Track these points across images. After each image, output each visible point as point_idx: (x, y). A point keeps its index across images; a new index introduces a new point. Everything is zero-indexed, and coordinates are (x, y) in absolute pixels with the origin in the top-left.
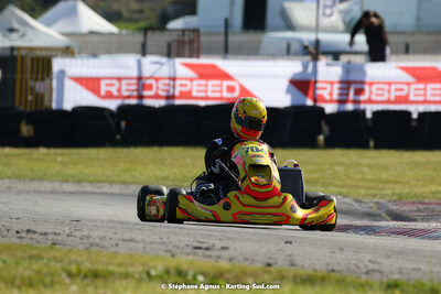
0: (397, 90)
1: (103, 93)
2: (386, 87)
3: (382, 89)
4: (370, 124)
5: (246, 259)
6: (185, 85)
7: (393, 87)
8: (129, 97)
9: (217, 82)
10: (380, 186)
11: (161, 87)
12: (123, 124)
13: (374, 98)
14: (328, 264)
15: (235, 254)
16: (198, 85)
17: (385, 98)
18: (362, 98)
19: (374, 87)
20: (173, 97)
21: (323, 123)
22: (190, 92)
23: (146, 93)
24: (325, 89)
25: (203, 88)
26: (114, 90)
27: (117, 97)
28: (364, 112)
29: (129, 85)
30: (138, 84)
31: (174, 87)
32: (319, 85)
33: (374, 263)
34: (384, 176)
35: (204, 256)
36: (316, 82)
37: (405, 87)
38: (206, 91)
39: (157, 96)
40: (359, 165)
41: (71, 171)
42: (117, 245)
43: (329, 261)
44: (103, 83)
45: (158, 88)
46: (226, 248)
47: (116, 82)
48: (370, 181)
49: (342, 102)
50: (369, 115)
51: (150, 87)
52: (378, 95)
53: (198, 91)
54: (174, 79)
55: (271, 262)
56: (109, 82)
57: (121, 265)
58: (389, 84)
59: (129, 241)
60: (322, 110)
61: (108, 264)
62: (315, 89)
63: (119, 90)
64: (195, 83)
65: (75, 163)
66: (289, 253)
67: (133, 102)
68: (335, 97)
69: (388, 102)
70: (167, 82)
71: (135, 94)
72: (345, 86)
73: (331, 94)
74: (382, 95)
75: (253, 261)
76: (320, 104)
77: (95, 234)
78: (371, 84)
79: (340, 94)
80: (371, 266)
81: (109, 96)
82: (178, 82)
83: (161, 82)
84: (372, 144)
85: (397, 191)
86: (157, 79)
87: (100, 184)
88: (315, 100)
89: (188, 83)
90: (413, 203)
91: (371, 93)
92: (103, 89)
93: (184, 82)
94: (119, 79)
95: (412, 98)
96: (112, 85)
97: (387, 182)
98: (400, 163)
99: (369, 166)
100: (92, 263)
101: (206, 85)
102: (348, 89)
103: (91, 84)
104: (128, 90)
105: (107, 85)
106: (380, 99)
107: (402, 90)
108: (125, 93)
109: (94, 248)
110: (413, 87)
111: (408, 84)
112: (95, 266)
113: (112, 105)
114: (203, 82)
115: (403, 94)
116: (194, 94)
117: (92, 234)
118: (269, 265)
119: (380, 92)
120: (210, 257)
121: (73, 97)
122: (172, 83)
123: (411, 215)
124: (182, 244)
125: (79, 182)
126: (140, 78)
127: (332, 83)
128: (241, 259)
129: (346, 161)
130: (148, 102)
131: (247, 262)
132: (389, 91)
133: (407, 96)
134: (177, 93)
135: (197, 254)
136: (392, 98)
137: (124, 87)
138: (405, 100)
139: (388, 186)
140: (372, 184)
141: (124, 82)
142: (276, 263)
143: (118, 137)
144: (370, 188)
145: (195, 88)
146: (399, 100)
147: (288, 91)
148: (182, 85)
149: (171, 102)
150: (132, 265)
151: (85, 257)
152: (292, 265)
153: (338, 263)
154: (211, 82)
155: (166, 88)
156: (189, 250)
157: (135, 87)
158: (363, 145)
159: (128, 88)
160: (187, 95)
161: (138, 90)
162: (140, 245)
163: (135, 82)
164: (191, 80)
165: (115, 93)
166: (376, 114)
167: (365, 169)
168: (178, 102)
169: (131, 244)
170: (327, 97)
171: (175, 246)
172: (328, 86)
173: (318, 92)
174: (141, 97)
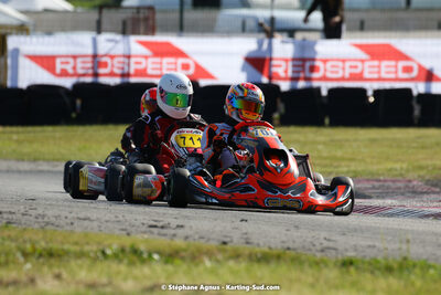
0: (351, 67)
1: (58, 71)
2: (340, 64)
3: (337, 66)
4: (325, 101)
5: (202, 238)
6: (140, 63)
7: (348, 64)
8: (84, 75)
9: (172, 60)
10: (335, 164)
11: (116, 64)
12: (78, 102)
13: (329, 75)
14: (283, 242)
15: (190, 233)
16: (154, 63)
17: (340, 75)
18: (315, 75)
19: (329, 64)
20: (128, 75)
21: (279, 101)
22: (145, 70)
23: (101, 71)
24: (280, 66)
25: (158, 66)
26: (69, 68)
27: (72, 75)
28: (318, 90)
29: (84, 62)
30: (93, 62)
31: (129, 65)
32: (274, 62)
33: (329, 240)
34: (339, 153)
35: (159, 234)
36: (271, 59)
37: (359, 64)
38: (161, 69)
39: (112, 74)
40: (315, 143)
41: (27, 149)
42: (72, 224)
43: (284, 239)
44: (58, 61)
45: (113, 66)
46: (182, 226)
47: (71, 60)
48: (325, 158)
49: (295, 79)
50: (324, 93)
51: (105, 65)
52: (332, 72)
53: (154, 69)
54: (129, 57)
55: (226, 240)
56: (64, 60)
57: (76, 243)
58: (344, 61)
59: (85, 219)
60: (278, 87)
61: (62, 243)
62: (270, 66)
63: (74, 68)
64: (150, 60)
65: (31, 142)
66: (244, 231)
67: (89, 80)
68: (290, 74)
69: (343, 79)
70: (122, 59)
71: (90, 71)
72: (300, 63)
73: (286, 72)
74: (337, 72)
75: (209, 240)
76: (275, 82)
77: (50, 213)
78: (325, 61)
79: (293, 72)
80: (326, 244)
81: (64, 73)
82: (133, 60)
83: (116, 60)
84: (327, 121)
85: (353, 168)
86: (112, 57)
87: (56, 163)
88: (270, 78)
89: (143, 60)
90: (368, 180)
91: (325, 70)
92: (59, 67)
93: (139, 60)
94: (75, 57)
95: (366, 75)
96: (67, 63)
97: (343, 159)
98: (356, 140)
99: (324, 143)
100: (47, 243)
101: (161, 63)
102: (303, 66)
103: (46, 62)
104: (83, 68)
105: (62, 63)
106: (334, 76)
107: (356, 67)
108: (80, 71)
109: (49, 227)
110: (367, 64)
111: (363, 61)
112: (50, 245)
113: (67, 83)
114: (158, 60)
115: (358, 71)
116: (150, 72)
117: (46, 212)
118: (225, 243)
119: (335, 69)
120: (165, 235)
121: (28, 75)
122: (126, 60)
123: (367, 192)
124: (138, 223)
125: (35, 160)
126: (95, 56)
127: (286, 60)
128: (197, 237)
129: (302, 138)
130: (103, 80)
131: (202, 241)
132: (343, 69)
133: (362, 73)
134: (132, 71)
135: (152, 233)
136: (347, 75)
137: (79, 65)
138: (360, 77)
139: (343, 164)
140: (328, 162)
141: (79, 60)
142: (231, 241)
143: (74, 115)
144: (325, 166)
145: (150, 66)
146: (354, 77)
147: (243, 69)
148: (137, 63)
149: (126, 80)
150: (88, 243)
151: (41, 236)
152: (247, 243)
153: (294, 242)
154: (166, 60)
155: (121, 65)
156: (144, 228)
157: (90, 65)
158: (318, 123)
159: (83, 66)
160: (142, 73)
161: (93, 68)
162: (95, 224)
163: (90, 59)
164: (146, 57)
165: (71, 71)
166: (331, 91)
167: (320, 147)
168: (133, 80)
169: (86, 223)
170: (282, 74)
171: (130, 225)
172: (283, 64)
173: (274, 70)
174: (96, 75)
